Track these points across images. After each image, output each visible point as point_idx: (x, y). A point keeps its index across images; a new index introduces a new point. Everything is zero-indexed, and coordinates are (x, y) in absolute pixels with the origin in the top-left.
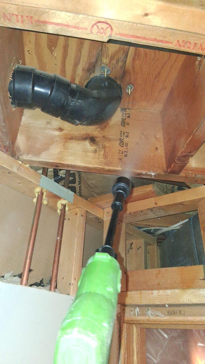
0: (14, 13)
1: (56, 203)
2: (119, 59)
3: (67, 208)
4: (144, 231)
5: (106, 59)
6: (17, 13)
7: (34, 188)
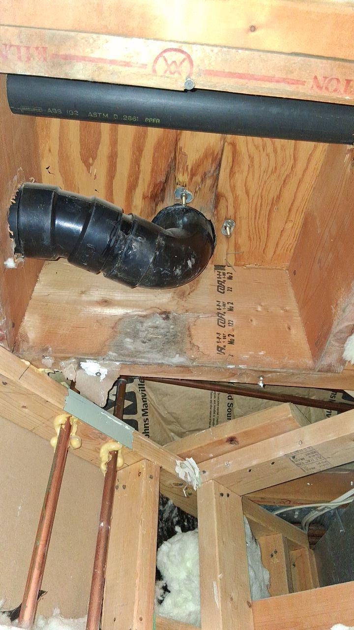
0: (13, 43)
1: (98, 450)
2: (205, 174)
3: (120, 461)
4: (280, 515)
5: (183, 175)
6: (17, 43)
7: (53, 417)
